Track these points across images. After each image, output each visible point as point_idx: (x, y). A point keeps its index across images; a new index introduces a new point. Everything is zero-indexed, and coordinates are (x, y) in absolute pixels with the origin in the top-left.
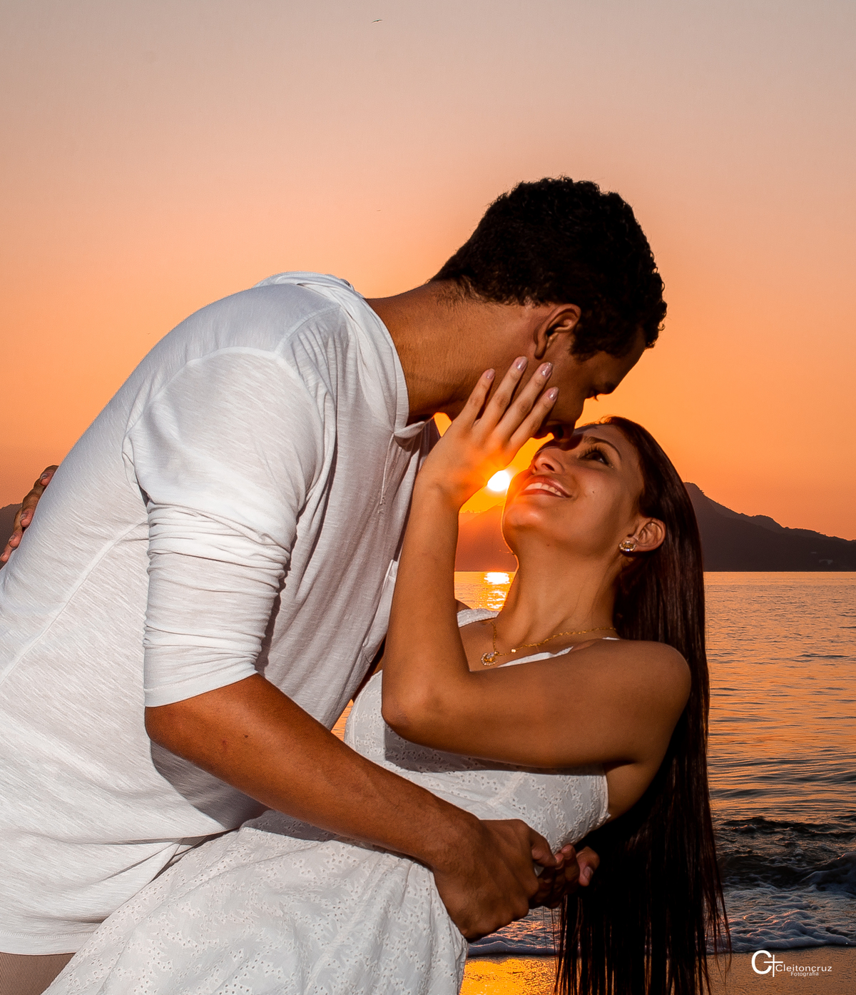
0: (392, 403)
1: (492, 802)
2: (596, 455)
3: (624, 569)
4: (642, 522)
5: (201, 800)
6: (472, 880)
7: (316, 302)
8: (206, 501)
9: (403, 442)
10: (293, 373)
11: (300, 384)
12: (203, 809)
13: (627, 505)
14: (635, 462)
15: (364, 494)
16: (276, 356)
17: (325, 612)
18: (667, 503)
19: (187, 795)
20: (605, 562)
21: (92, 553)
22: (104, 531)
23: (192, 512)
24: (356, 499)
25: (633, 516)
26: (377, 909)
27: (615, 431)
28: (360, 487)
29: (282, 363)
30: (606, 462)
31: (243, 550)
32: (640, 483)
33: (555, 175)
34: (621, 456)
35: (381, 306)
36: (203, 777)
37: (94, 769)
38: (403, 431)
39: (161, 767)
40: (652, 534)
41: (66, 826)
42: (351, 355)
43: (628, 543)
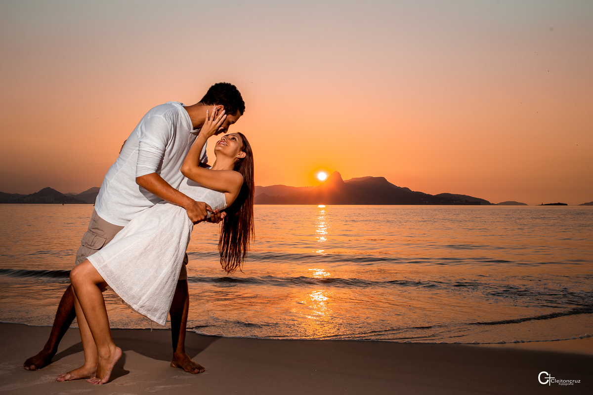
0: (189, 126)
1: (200, 198)
2: (234, 138)
3: (237, 161)
4: (241, 152)
5: (150, 199)
6: (192, 211)
7: (173, 106)
8: (147, 141)
9: (194, 133)
10: (164, 119)
11: (166, 121)
12: (150, 201)
13: (239, 149)
14: (241, 141)
15: (184, 143)
16: (162, 116)
17: (176, 164)
18: (247, 150)
19: (147, 198)
20: (233, 159)
21: (132, 152)
22: (133, 148)
23: (145, 143)
24: (182, 143)
25: (240, 151)
26: (174, 214)
27: (238, 135)
28: (182, 141)
29: (163, 117)
30: (236, 140)
31: (154, 150)
32: (242, 145)
33: (223, 82)
34: (239, 140)
35: (186, 108)
36: (151, 194)
37: (132, 192)
38: (192, 131)
39: (141, 191)
40: (243, 155)
41: (126, 202)
42: (179, 116)
43: (238, 156)
